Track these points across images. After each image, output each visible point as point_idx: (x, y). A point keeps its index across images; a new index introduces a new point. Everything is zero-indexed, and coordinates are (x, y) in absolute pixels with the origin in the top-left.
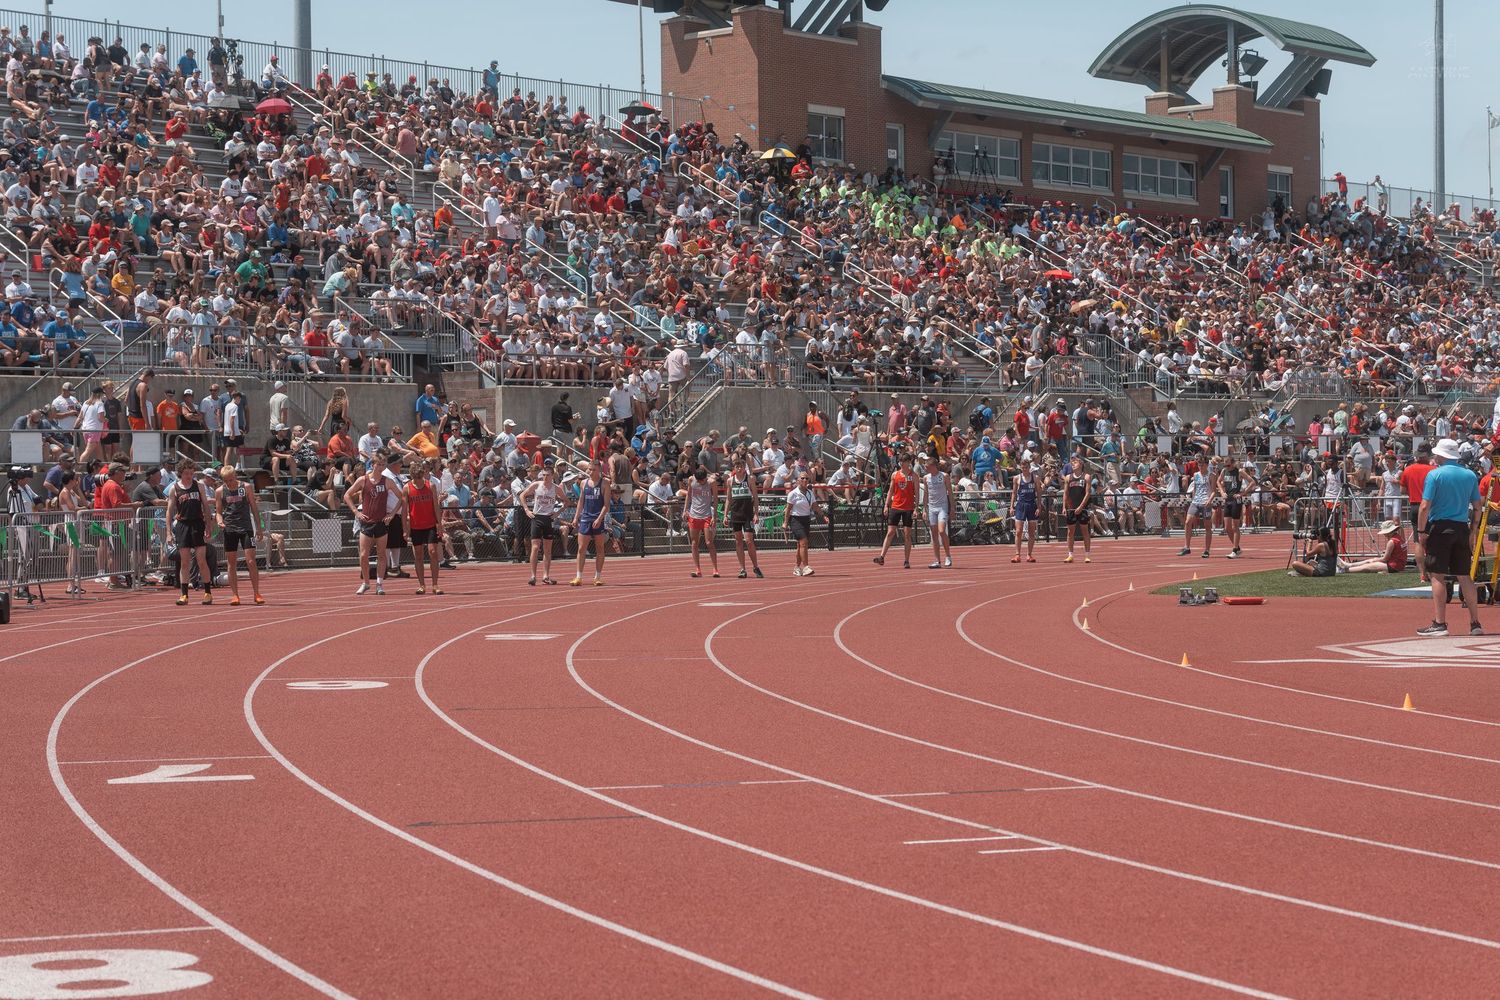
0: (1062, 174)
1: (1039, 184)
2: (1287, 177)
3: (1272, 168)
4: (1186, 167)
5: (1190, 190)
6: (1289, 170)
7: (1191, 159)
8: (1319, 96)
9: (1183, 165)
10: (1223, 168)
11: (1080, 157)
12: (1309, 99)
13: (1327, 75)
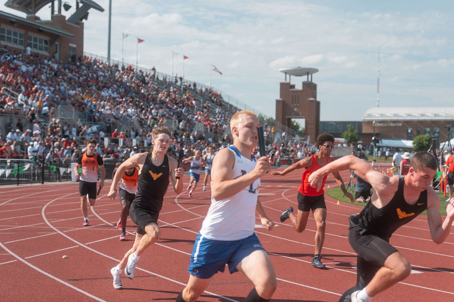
0: (9, 39)
1: (2, 43)
2: (74, 48)
3: (71, 45)
4: (46, 42)
5: (46, 49)
6: (75, 46)
7: (47, 38)
8: (84, 21)
9: (44, 40)
10: (57, 43)
11: (15, 34)
12: (80, 21)
13: (88, 14)
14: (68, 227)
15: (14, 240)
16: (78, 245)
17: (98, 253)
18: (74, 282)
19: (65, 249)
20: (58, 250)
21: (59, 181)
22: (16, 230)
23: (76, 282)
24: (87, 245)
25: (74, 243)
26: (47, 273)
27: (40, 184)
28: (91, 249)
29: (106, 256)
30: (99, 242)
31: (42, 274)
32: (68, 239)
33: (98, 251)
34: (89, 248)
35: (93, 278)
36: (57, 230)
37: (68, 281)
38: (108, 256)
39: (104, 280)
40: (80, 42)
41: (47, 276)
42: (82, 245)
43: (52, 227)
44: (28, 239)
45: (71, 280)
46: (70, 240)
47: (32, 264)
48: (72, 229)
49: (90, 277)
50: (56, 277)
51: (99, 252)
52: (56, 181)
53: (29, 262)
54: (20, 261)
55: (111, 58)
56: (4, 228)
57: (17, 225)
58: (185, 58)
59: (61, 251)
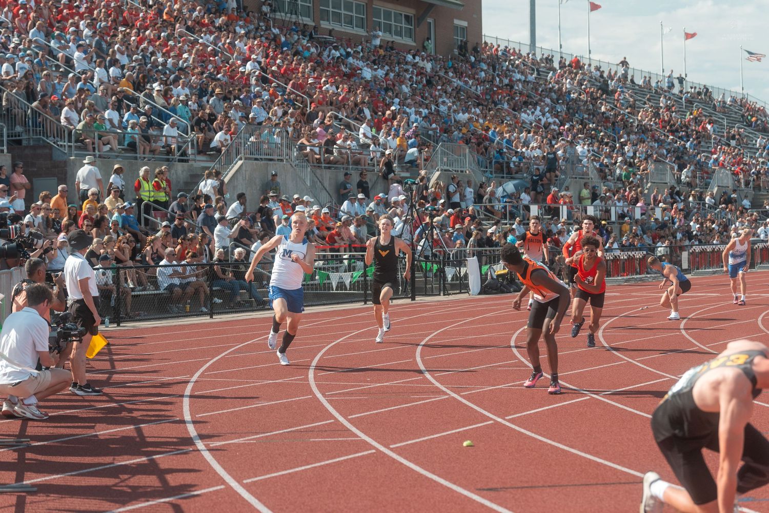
0: (337, 18)
1: (324, 25)
2: (463, 29)
3: (456, 22)
4: (407, 18)
5: (410, 34)
6: (465, 24)
7: (410, 12)
9: (405, 15)
10: (430, 20)
11: (347, 6)
14: (468, 384)
15: (368, 411)
16: (491, 419)
17: (533, 435)
18: (489, 493)
19: (467, 428)
20: (453, 429)
21: (444, 295)
22: (368, 392)
23: (493, 494)
24: (509, 421)
25: (484, 415)
26: (435, 475)
27: (409, 301)
28: (517, 428)
29: (549, 442)
30: (534, 413)
31: (427, 478)
32: (472, 408)
33: (532, 432)
34: (513, 426)
35: (526, 485)
36: (448, 391)
37: (479, 491)
38: (554, 441)
39: (548, 490)
40: (475, 16)
41: (435, 482)
42: (499, 420)
43: (437, 384)
44: (392, 408)
45: (484, 490)
46: (476, 411)
47: (406, 458)
48: (478, 389)
49: (519, 485)
50: (455, 483)
51: (535, 433)
52: (439, 295)
53: (399, 454)
54: (380, 451)
55: (537, 45)
56: (345, 387)
57: (371, 382)
58: (689, 36)
59: (459, 432)
